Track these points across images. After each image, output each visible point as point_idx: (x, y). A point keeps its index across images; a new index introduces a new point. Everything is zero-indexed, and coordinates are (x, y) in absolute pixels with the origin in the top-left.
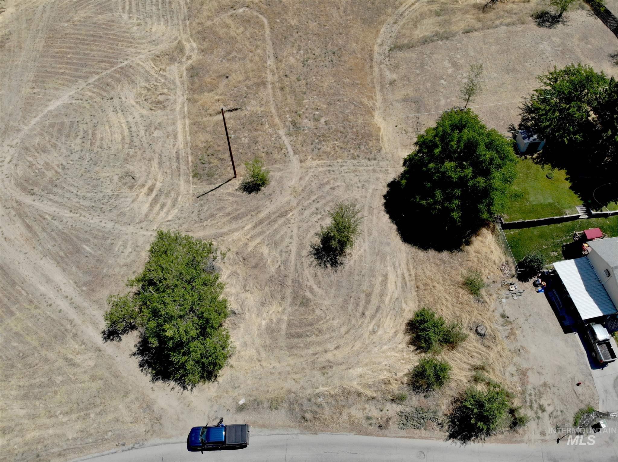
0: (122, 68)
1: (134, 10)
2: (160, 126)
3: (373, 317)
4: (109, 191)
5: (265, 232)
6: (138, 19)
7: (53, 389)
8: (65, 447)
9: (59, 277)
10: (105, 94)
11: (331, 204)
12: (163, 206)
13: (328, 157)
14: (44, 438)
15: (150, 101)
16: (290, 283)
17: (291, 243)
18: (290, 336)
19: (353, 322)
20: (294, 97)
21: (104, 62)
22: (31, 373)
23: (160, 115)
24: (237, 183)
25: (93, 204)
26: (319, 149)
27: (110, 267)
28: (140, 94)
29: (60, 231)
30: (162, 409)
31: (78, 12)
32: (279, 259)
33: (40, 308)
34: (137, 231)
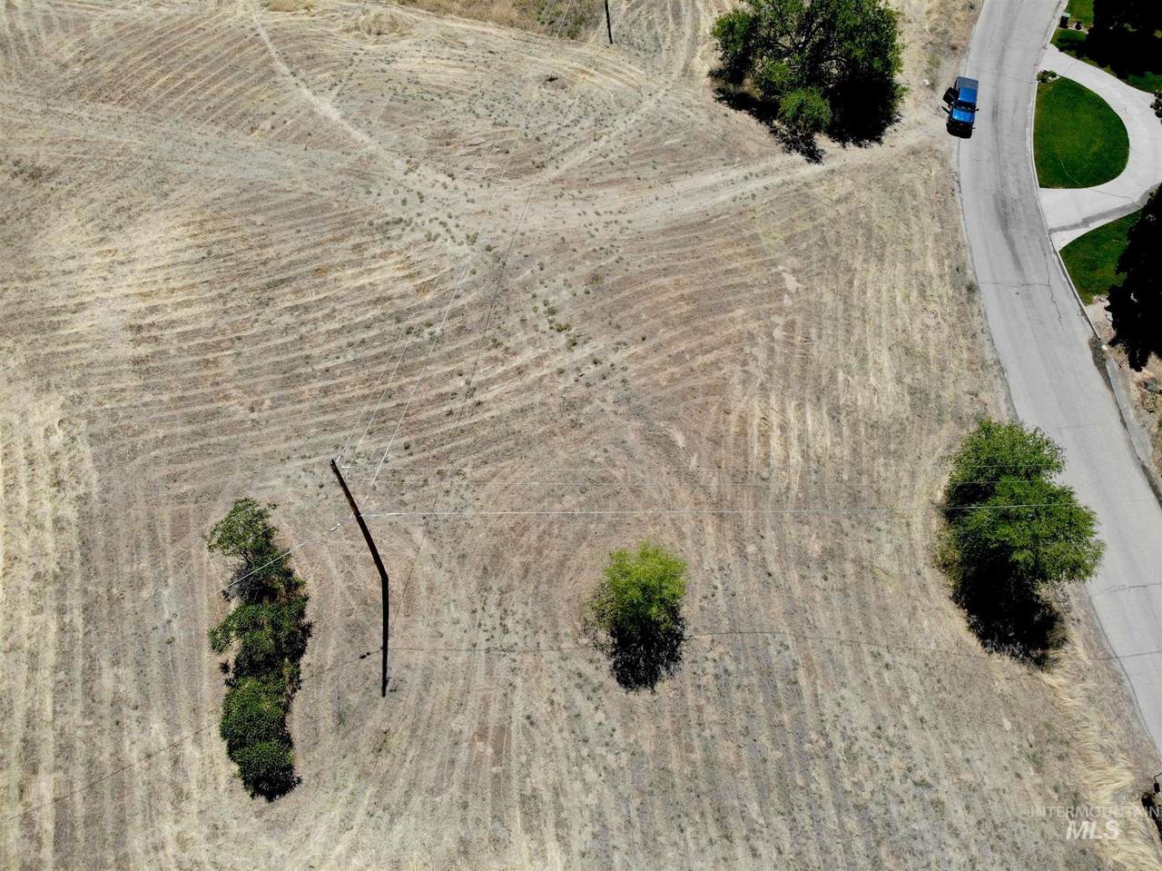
7: (875, 227)
8: (950, 240)
9: (709, 178)
12: (618, 71)
14: (938, 254)
22: (849, 243)
27: (710, 132)
29: (630, 157)
30: (919, 143)
33: (755, 207)
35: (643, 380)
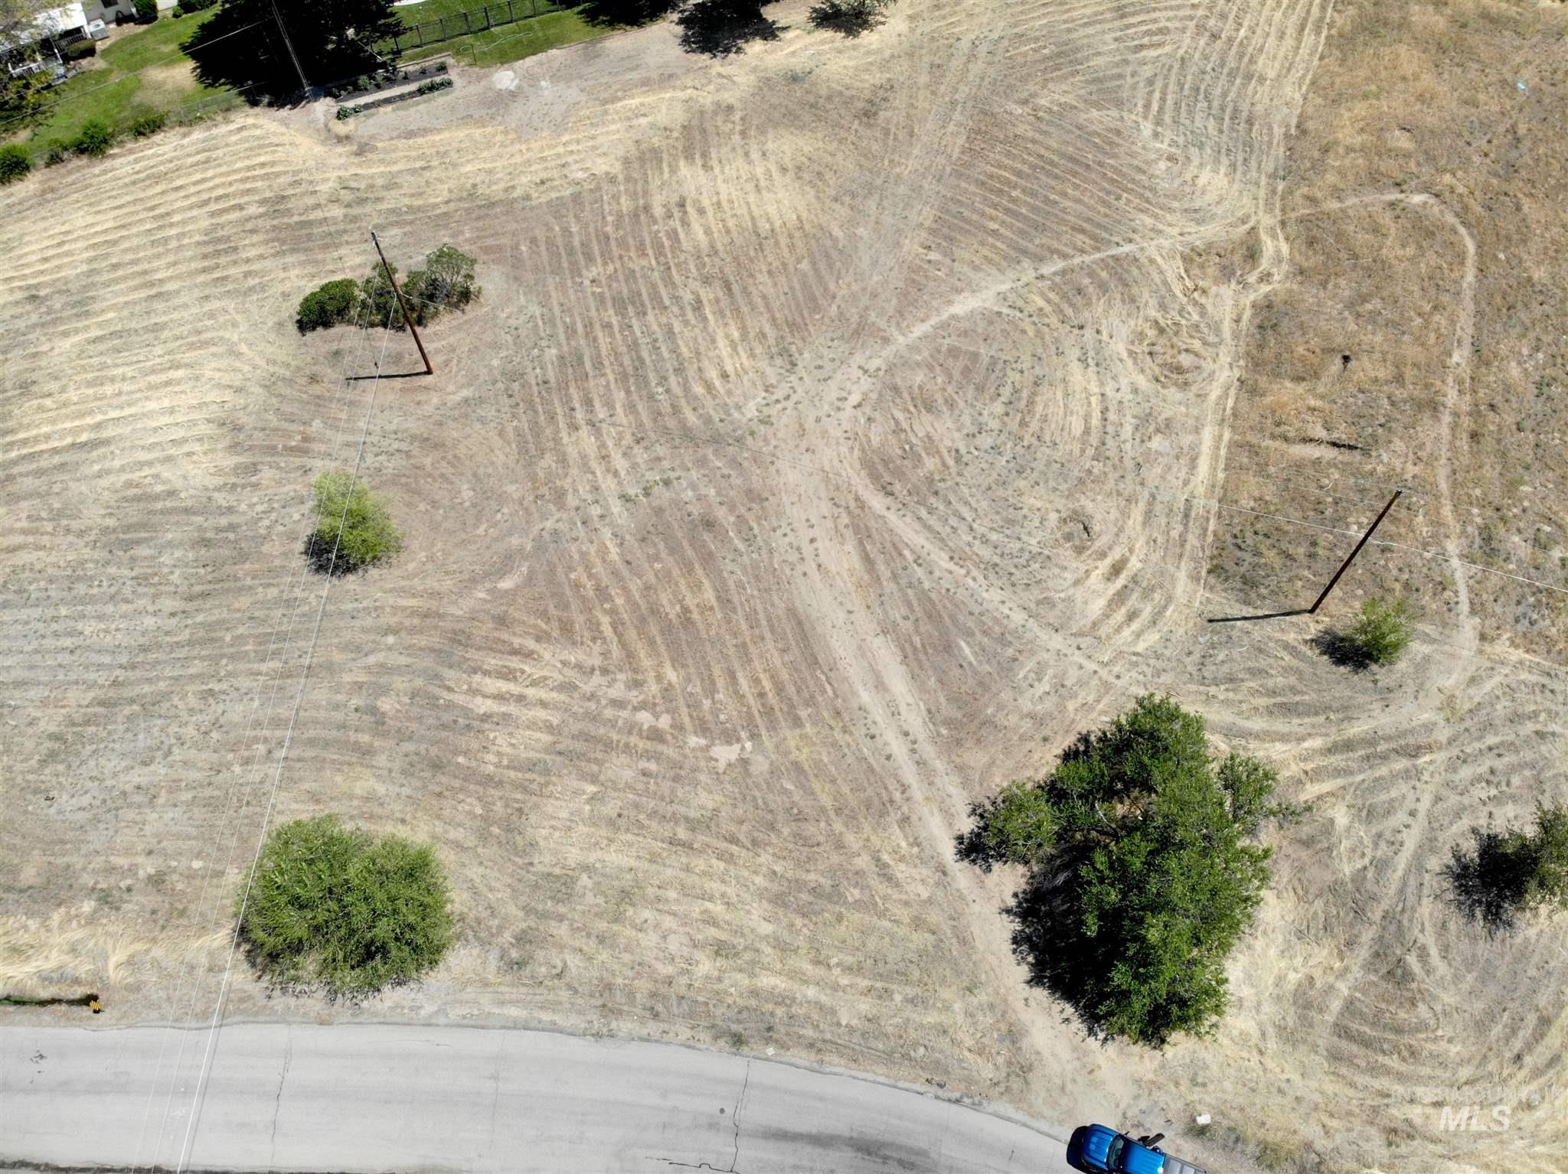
0: (1116, 258)
1: (1167, 119)
2: (1167, 427)
3: (1537, 1073)
4: (1034, 542)
5: (1352, 773)
6: (1173, 143)
7: (837, 908)
8: (828, 1036)
9: (899, 684)
10: (1069, 311)
11: (1527, 773)
12: (1132, 616)
13: (1549, 652)
14: (794, 1000)
15: (1159, 360)
16: (1377, 916)
17: (1407, 826)
18: (1342, 1031)
19: (1492, 1066)
20: (1498, 468)
21: (1083, 231)
22: (803, 858)
23: (1173, 402)
24: (1313, 627)
25: (997, 559)
26: (1532, 623)
27: (1000, 707)
28: (1141, 336)
29: (923, 591)
30: (1038, 1053)
31: (1050, 85)
32: (1369, 852)
33: (851, 734)
34: (1069, 652)
35: (576, 556)
